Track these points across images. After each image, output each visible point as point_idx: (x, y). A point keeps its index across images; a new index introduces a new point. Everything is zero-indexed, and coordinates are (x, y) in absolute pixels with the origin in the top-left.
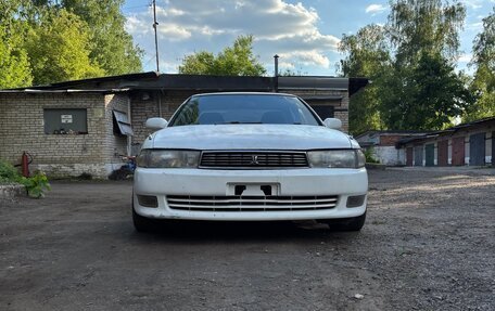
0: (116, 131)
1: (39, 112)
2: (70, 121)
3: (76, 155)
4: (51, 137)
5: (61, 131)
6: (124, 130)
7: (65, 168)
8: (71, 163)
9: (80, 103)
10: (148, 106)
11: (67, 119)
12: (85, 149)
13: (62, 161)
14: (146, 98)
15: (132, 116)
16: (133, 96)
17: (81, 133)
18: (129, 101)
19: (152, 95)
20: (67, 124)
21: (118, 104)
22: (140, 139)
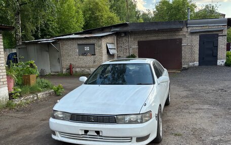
0: (108, 52)
1: (76, 46)
2: (88, 50)
3: (91, 64)
4: (81, 57)
5: (84, 54)
6: (111, 52)
7: (87, 70)
8: (89, 68)
9: (92, 41)
10: (124, 38)
11: (87, 48)
12: (94, 62)
13: (85, 67)
14: (123, 35)
15: (117, 44)
16: (118, 34)
17: (93, 55)
18: (115, 37)
19: (126, 34)
20: (87, 51)
21: (109, 40)
22: (121, 54)
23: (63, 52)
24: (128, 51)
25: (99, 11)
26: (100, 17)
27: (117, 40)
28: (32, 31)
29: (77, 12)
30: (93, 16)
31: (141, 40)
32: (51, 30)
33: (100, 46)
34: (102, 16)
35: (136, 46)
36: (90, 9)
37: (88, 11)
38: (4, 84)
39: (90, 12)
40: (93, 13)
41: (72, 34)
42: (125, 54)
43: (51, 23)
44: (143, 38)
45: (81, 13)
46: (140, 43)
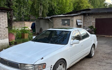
0: (77, 24)
1: (61, 20)
4: (63, 26)
5: (64, 24)
6: (79, 24)
9: (68, 18)
10: (88, 17)
11: (66, 22)
14: (87, 15)
15: (84, 20)
16: (84, 15)
17: (68, 25)
18: (83, 16)
19: (89, 14)
20: (66, 23)
21: (79, 17)
22: (85, 25)
23: (55, 23)
24: (89, 24)
25: (82, 3)
26: (82, 6)
27: (84, 18)
28: (46, 13)
29: (70, 4)
30: (79, 6)
31: (97, 18)
32: (56, 13)
33: (72, 21)
34: (83, 6)
35: (94, 21)
36: (77, 2)
37: (76, 3)
38: (6, 37)
39: (77, 4)
40: (79, 4)
41: (61, 15)
42: (88, 25)
43: (56, 10)
44: (98, 17)
45: (72, 4)
46: (96, 20)
